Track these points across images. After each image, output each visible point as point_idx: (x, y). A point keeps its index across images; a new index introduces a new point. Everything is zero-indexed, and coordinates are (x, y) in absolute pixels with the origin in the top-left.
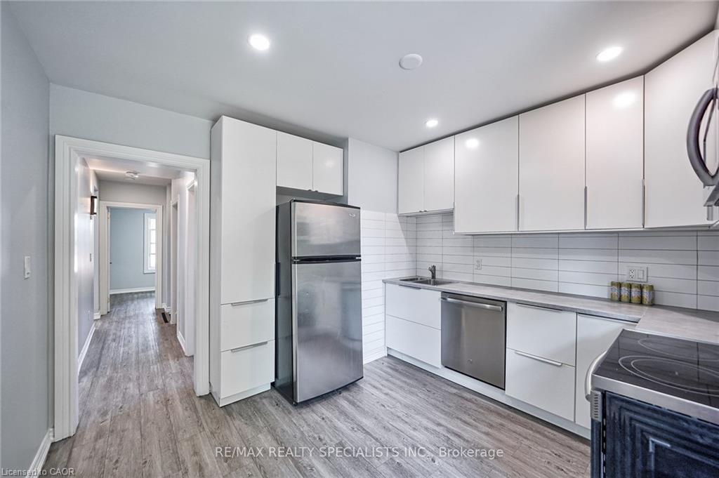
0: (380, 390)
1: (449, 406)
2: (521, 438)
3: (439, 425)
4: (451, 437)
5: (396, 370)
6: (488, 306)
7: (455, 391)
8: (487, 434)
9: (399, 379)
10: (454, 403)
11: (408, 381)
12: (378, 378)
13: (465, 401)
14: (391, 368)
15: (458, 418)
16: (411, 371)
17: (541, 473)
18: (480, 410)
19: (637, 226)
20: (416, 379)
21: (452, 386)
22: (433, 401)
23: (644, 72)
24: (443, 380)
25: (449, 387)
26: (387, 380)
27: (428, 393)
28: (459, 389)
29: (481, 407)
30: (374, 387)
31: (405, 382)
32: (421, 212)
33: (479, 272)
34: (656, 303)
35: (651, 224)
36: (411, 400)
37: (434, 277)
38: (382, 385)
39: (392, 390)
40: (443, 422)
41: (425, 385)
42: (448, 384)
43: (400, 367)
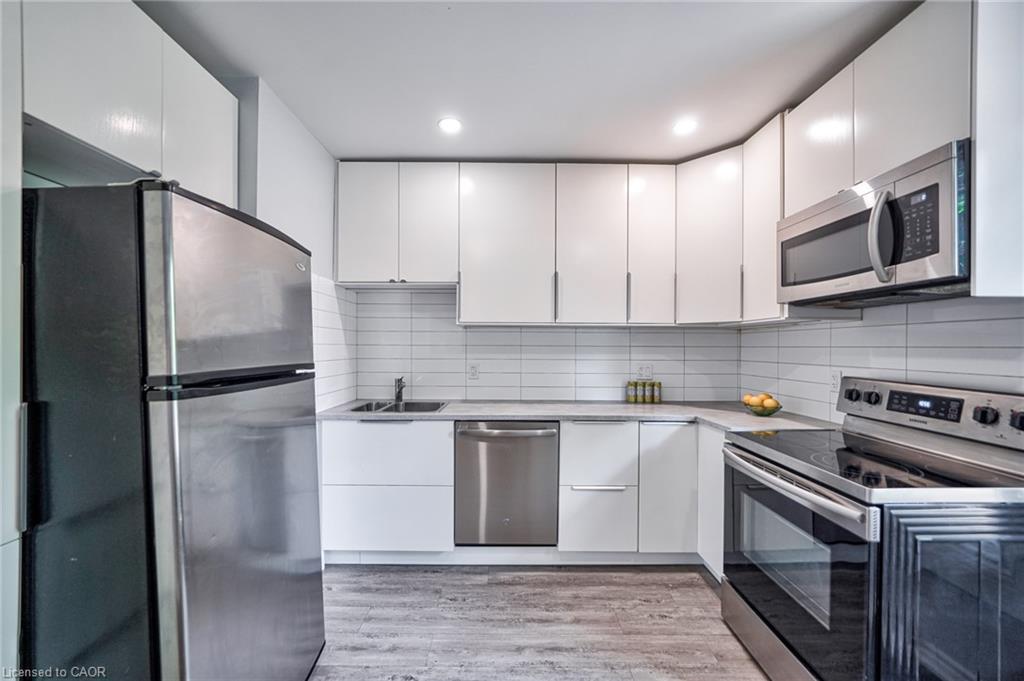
0: (373, 648)
1: (502, 609)
2: (607, 603)
3: (519, 649)
4: (551, 659)
5: (367, 590)
6: (540, 432)
7: (484, 579)
8: (577, 621)
9: (388, 605)
10: (503, 600)
11: (406, 599)
12: (347, 626)
13: (511, 588)
14: (355, 590)
15: (529, 621)
16: (393, 577)
17: (660, 634)
18: (538, 590)
19: (668, 321)
20: (416, 589)
21: (476, 573)
22: (475, 614)
23: (676, 162)
24: (453, 569)
25: (472, 577)
26: (368, 619)
27: (455, 604)
28: (487, 573)
29: (535, 585)
30: (355, 649)
31: (404, 605)
32: (392, 281)
33: (475, 382)
34: (663, 399)
35: (683, 319)
36: (442, 634)
37: (399, 396)
38: (369, 636)
39: (394, 635)
40: (521, 642)
41: (437, 592)
42: (467, 573)
43: (369, 580)
